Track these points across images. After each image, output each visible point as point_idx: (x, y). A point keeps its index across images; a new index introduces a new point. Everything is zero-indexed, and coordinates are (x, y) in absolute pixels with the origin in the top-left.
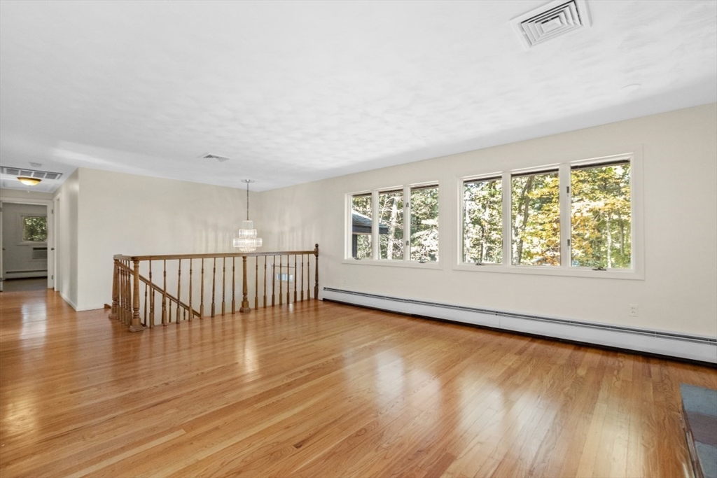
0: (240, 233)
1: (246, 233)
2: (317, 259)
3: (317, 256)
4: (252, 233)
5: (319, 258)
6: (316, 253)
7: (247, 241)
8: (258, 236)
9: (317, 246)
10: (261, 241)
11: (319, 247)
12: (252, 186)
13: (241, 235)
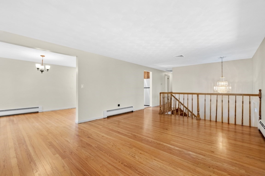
0: (217, 84)
1: (222, 83)
2: (260, 100)
3: (260, 98)
4: (225, 84)
5: (262, 99)
6: (260, 96)
7: (221, 88)
8: (229, 85)
9: (260, 91)
10: (230, 88)
11: (262, 92)
12: (224, 60)
13: (218, 85)
